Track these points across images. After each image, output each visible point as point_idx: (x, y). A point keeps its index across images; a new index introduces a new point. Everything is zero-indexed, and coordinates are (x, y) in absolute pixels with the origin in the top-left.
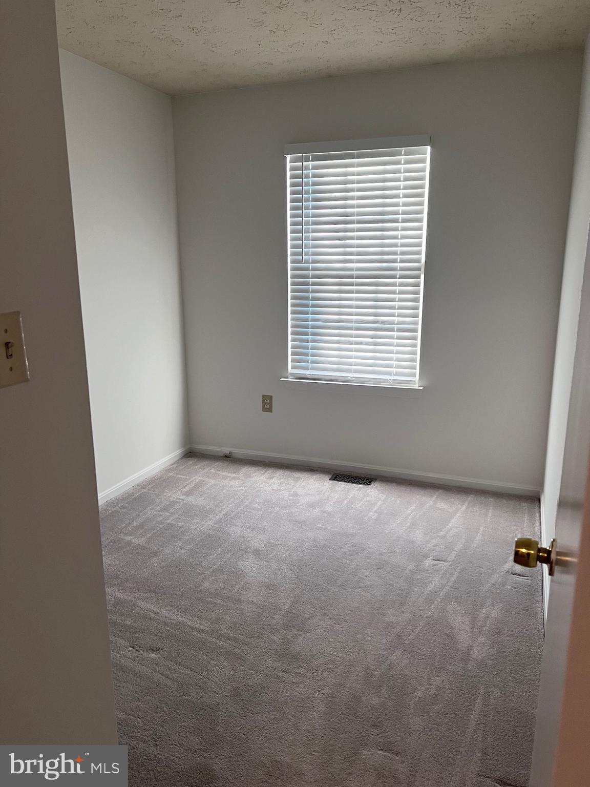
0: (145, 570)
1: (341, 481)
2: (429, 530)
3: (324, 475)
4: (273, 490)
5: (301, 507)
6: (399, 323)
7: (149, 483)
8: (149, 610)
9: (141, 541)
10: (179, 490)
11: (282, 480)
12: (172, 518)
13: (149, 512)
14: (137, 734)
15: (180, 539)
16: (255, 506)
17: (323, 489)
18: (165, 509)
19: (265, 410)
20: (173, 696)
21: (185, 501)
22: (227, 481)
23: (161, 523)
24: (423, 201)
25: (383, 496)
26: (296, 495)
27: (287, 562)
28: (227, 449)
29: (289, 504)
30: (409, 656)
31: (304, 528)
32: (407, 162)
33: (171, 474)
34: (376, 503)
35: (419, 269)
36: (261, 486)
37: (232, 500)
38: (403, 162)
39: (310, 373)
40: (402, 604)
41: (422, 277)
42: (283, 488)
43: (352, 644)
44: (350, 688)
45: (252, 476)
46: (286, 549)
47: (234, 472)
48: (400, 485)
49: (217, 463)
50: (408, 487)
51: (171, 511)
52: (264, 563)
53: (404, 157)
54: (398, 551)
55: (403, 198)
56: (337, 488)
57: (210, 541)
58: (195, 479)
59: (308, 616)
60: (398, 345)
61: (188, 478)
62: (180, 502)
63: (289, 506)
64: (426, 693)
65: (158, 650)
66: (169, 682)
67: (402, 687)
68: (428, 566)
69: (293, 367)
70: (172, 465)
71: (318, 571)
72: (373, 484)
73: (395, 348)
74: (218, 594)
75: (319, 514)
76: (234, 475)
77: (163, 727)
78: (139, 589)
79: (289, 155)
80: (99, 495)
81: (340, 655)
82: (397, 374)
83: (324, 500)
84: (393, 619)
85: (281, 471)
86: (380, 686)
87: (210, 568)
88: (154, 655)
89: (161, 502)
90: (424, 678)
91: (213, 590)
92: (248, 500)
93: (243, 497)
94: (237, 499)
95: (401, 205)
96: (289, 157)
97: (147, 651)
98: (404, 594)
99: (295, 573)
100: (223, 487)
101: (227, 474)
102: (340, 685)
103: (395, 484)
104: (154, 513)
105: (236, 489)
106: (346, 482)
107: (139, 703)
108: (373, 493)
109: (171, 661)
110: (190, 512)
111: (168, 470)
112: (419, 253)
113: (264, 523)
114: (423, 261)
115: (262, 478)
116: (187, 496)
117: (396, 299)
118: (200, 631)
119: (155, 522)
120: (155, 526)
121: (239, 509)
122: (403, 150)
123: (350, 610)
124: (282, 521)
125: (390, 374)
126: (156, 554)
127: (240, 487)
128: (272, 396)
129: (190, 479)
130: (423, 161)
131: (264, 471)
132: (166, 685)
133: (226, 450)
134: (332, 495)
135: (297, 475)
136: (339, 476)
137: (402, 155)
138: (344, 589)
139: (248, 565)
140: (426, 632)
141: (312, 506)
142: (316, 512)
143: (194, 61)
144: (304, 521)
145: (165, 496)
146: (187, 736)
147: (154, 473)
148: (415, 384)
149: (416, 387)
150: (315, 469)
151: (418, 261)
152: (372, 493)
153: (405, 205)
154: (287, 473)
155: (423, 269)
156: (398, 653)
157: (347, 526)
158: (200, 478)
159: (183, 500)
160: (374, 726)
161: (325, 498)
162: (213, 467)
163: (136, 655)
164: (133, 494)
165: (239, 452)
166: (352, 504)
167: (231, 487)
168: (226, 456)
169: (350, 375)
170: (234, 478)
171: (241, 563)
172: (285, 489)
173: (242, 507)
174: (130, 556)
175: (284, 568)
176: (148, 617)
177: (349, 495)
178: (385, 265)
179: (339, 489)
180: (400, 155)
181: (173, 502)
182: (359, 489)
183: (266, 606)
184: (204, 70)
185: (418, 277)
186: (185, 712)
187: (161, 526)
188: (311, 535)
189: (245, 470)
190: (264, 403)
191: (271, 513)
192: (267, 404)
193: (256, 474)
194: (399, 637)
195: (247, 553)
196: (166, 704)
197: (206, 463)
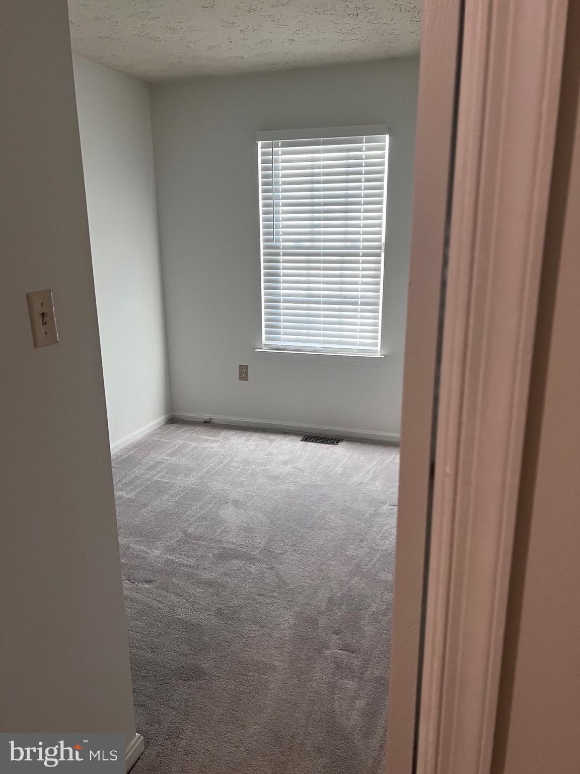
0: (136, 519)
1: (311, 442)
2: (388, 482)
3: (296, 437)
4: (249, 450)
5: (275, 464)
6: (362, 297)
7: (135, 447)
8: (142, 551)
9: (131, 495)
10: (164, 452)
11: (258, 442)
12: (158, 476)
13: (137, 471)
14: (137, 645)
15: (166, 493)
16: (234, 464)
17: (295, 449)
18: (151, 468)
19: (241, 378)
20: (166, 616)
21: (169, 462)
22: (208, 444)
23: (148, 480)
24: (383, 185)
25: (348, 454)
26: (270, 454)
27: (262, 510)
28: (207, 415)
29: (264, 462)
30: (366, 581)
31: (278, 481)
32: (368, 149)
33: (155, 438)
34: (343, 460)
35: (380, 248)
36: (239, 447)
37: (212, 460)
38: (364, 149)
39: (282, 344)
40: (362, 541)
41: (383, 255)
42: (259, 449)
43: (318, 573)
44: (316, 606)
45: (230, 439)
46: (262, 499)
47: (214, 436)
48: (364, 444)
49: (198, 428)
50: (372, 446)
51: (158, 469)
52: (241, 511)
53: (365, 144)
54: (359, 499)
55: (364, 182)
56: (307, 448)
57: (193, 495)
58: (178, 442)
59: (280, 552)
60: (362, 318)
61: (171, 441)
62: (164, 463)
63: (265, 464)
64: (379, 608)
65: (151, 582)
66: (161, 606)
67: (359, 604)
68: (386, 511)
69: (267, 339)
70: (156, 430)
71: (289, 516)
72: (340, 444)
73: (359, 321)
74: (202, 537)
75: (291, 470)
76: (214, 438)
77: (158, 638)
78: (131, 534)
79: (260, 142)
80: (111, 446)
81: (307, 581)
82: (361, 344)
83: (296, 458)
84: (353, 553)
85: (257, 434)
86: (341, 604)
87: (194, 516)
88: (147, 586)
89: (147, 463)
90: (377, 597)
91: (197, 534)
92: (227, 459)
93: (222, 457)
94: (217, 459)
95: (363, 188)
96: (260, 144)
97: (142, 583)
98: (364, 533)
99: (269, 518)
100: (204, 448)
101: (207, 437)
102: (307, 604)
103: (359, 444)
104: (142, 472)
105: (216, 450)
106: (316, 442)
107: (137, 622)
108: (340, 451)
109: (163, 590)
110: (174, 470)
111: (151, 435)
112: (379, 233)
113: (242, 479)
114: (383, 240)
115: (239, 441)
116: (172, 457)
117: (359, 275)
118: (187, 566)
119: (142, 480)
120: (143, 483)
121: (219, 467)
122: (364, 138)
123: (317, 547)
124: (258, 477)
125: (354, 344)
126: (145, 506)
127: (220, 448)
128: (247, 366)
129: (173, 442)
130: (383, 148)
131: (241, 435)
132: (159, 608)
133: (206, 417)
134: (303, 453)
135: (272, 437)
136: (309, 437)
137: (364, 143)
138: (312, 530)
139: (229, 514)
140: (381, 562)
141: (285, 463)
142: (289, 468)
143: (171, 54)
144: (278, 476)
145: (151, 457)
146: (179, 645)
147: (139, 438)
148: (377, 353)
149: (378, 355)
150: (288, 432)
151: (379, 240)
152: (338, 451)
153: (366, 188)
154: (263, 435)
155: (383, 248)
156: (357, 578)
157: (316, 479)
158: (182, 442)
159: (167, 460)
160: (335, 633)
161: (296, 456)
162: (194, 432)
163: (132, 586)
164: (121, 456)
165: (217, 418)
166: (321, 461)
167: (211, 448)
168: (206, 422)
169: (319, 346)
170: (213, 441)
171: (221, 512)
172: (261, 450)
173: (222, 465)
174: (122, 508)
175: (259, 514)
176: (141, 556)
177: (318, 454)
178: (348, 244)
179: (309, 448)
180: (362, 142)
181: (158, 462)
182: (328, 448)
183: (244, 545)
184: (180, 62)
185: (379, 255)
186: (177, 628)
187: (149, 483)
188: (283, 487)
189: (224, 434)
190: (240, 373)
191: (248, 469)
192: (244, 372)
193: (233, 437)
194: (358, 566)
195: (226, 503)
196: (160, 622)
197: (188, 428)
